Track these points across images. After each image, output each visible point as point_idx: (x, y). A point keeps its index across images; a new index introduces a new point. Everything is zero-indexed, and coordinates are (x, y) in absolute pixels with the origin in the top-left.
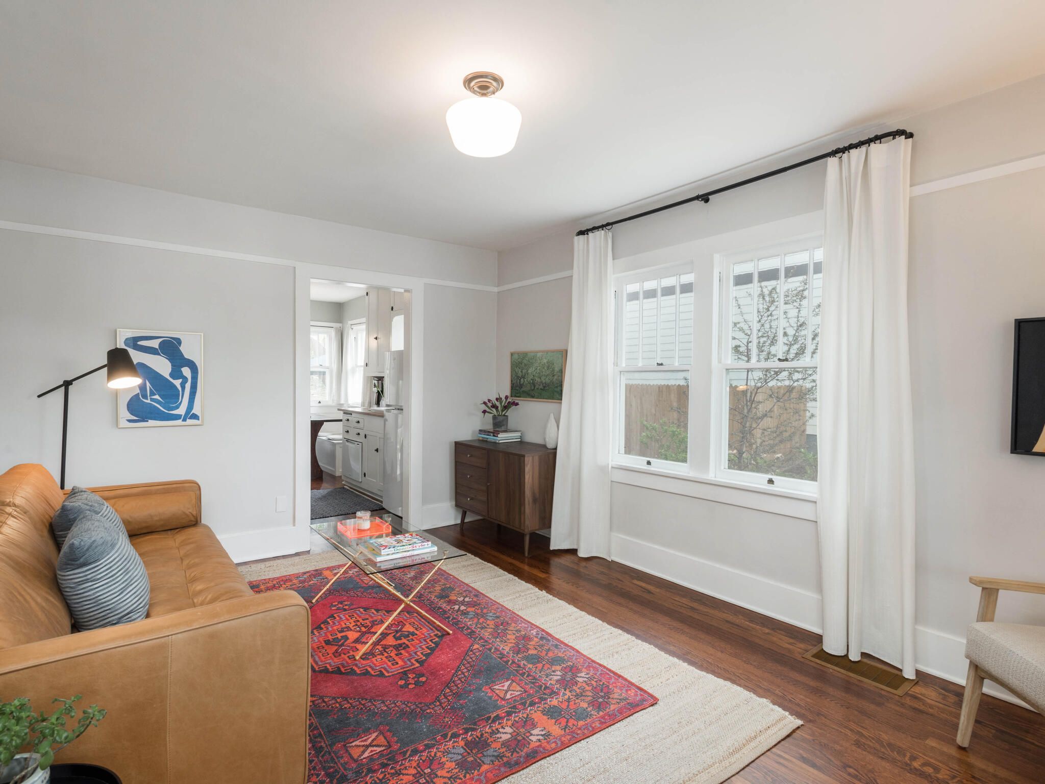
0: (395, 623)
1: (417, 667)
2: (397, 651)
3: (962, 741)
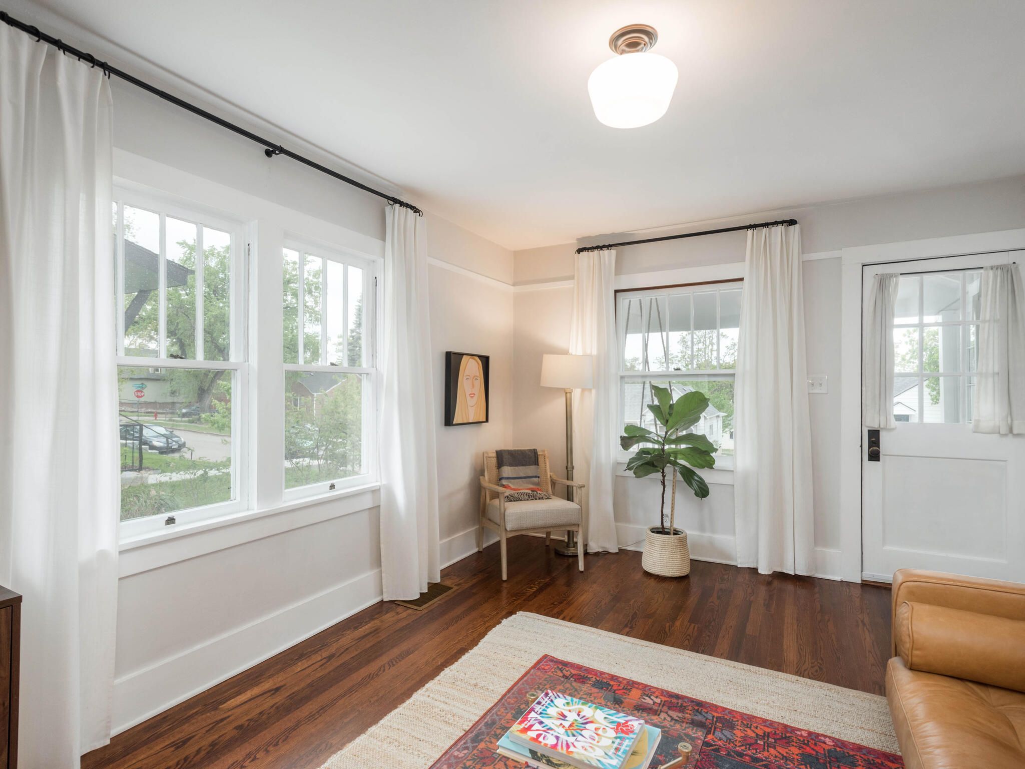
3: (505, 577)
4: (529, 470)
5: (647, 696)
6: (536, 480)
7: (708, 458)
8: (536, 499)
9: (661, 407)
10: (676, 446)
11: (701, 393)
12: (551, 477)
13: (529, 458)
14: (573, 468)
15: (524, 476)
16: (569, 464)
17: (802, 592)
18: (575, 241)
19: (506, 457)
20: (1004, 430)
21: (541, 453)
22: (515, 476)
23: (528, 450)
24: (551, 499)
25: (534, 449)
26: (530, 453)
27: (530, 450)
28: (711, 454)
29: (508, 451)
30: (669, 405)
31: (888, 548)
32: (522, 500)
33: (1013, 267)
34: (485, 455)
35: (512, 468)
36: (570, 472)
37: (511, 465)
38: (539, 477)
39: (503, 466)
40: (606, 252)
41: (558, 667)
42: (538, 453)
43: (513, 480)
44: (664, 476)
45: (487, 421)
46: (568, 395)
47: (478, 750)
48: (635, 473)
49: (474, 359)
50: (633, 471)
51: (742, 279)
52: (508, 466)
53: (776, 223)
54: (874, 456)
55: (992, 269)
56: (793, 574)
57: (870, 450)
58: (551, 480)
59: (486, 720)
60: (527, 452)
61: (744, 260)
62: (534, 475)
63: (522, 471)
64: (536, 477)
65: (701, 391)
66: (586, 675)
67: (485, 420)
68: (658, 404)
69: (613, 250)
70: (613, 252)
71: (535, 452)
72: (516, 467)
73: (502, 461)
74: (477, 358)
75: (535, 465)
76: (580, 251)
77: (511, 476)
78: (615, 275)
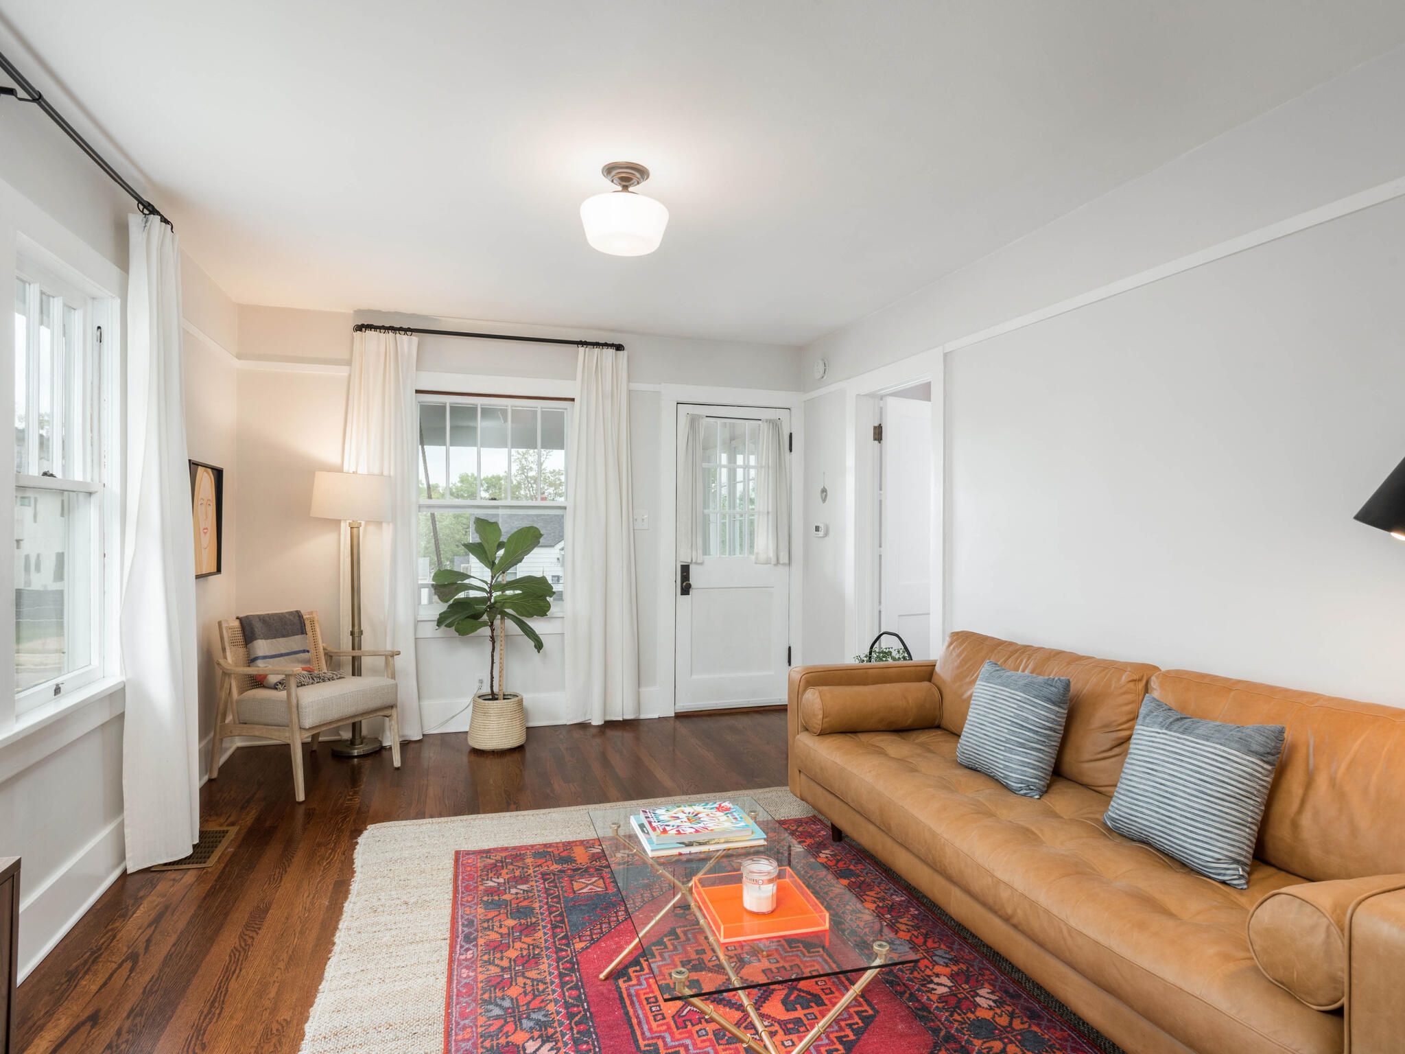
0: (693, 1025)
1: (680, 927)
2: (702, 959)
3: (301, 796)
4: (294, 642)
5: (590, 847)
6: (305, 655)
7: (542, 603)
8: (324, 681)
9: (486, 546)
10: (502, 593)
11: (536, 528)
12: (324, 649)
13: (292, 624)
14: (361, 633)
15: (287, 651)
16: (356, 628)
17: (628, 736)
18: (352, 312)
19: (258, 627)
20: (774, 561)
21: (308, 616)
22: (274, 653)
23: (287, 613)
24: (343, 678)
25: (297, 611)
26: (291, 618)
27: (291, 613)
28: (548, 598)
29: (259, 616)
30: (497, 543)
31: (695, 677)
32: (304, 685)
33: (779, 422)
34: (224, 625)
35: (269, 641)
36: (357, 639)
37: (266, 637)
38: (308, 652)
39: (256, 639)
40: (403, 338)
41: (482, 857)
42: (304, 617)
43: (271, 660)
44: (493, 630)
45: (219, 570)
46: (355, 530)
47: (481, 945)
48: (457, 630)
49: (208, 473)
50: (454, 627)
51: (573, 400)
52: (262, 639)
53: (606, 345)
54: (686, 590)
55: (767, 422)
56: (621, 720)
57: (684, 584)
58: (326, 654)
59: (460, 923)
60: (287, 616)
61: (575, 379)
62: (301, 649)
63: (282, 645)
64: (304, 651)
65: (535, 526)
66: (518, 853)
67: (215, 571)
68: (479, 541)
69: (414, 336)
70: (415, 338)
71: (298, 615)
72: (274, 640)
73: (253, 632)
74: (210, 470)
75: (302, 633)
76: (360, 328)
77: (268, 654)
78: (417, 370)
